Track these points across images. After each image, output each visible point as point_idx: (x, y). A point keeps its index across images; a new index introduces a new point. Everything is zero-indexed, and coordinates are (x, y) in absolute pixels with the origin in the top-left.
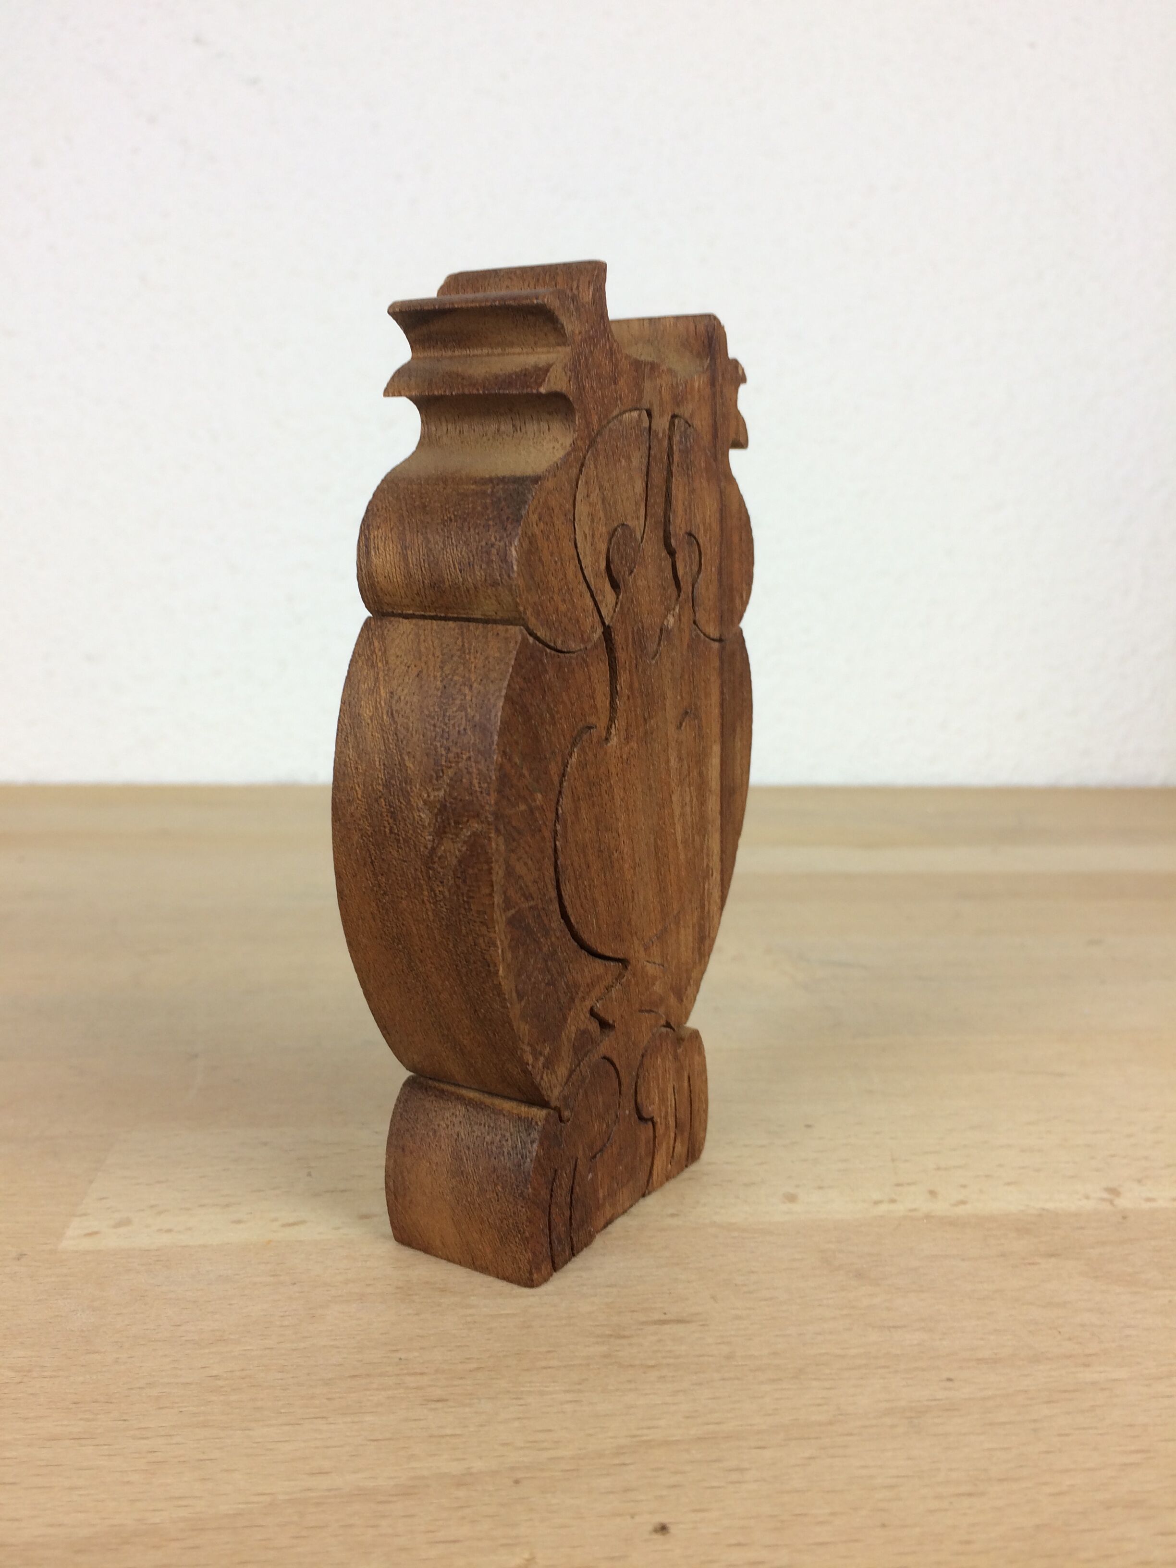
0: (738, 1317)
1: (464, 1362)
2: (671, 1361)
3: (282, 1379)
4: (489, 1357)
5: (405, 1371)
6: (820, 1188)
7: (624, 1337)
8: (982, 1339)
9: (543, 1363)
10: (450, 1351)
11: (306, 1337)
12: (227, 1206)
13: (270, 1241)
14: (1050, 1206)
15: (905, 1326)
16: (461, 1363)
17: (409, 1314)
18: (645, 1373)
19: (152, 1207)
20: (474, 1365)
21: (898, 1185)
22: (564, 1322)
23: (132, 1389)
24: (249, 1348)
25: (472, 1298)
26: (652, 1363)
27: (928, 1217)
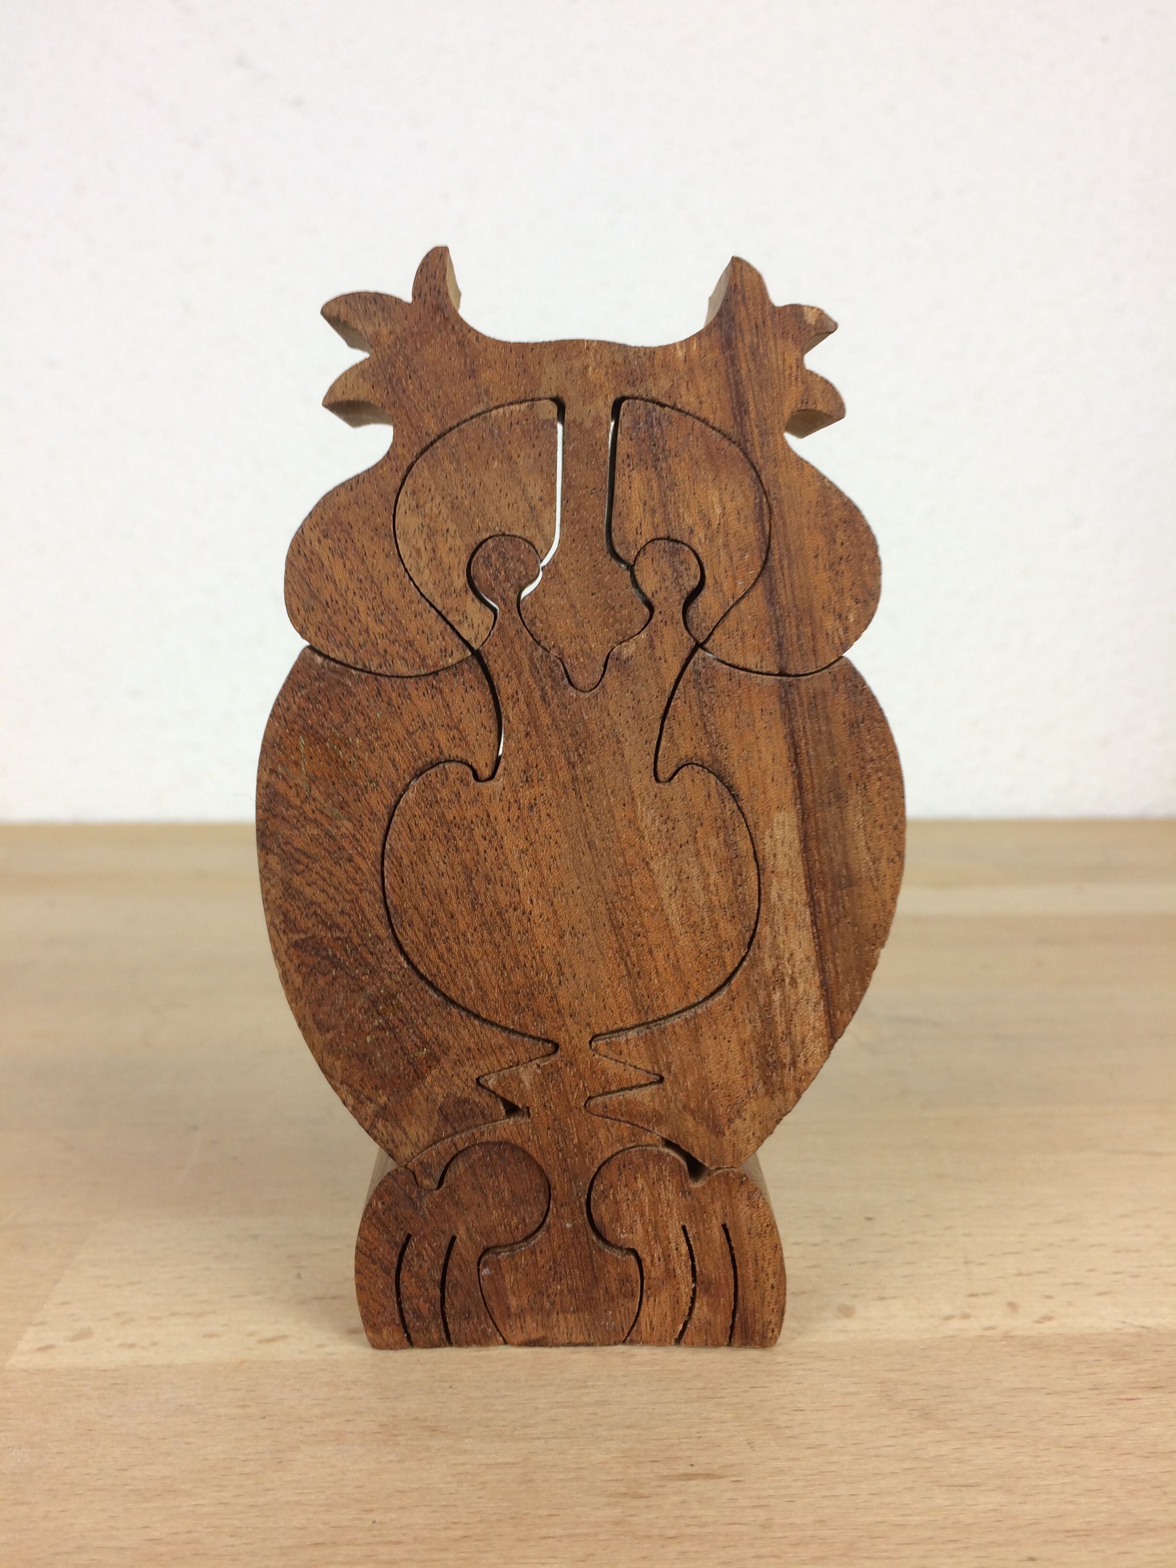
0: (780, 1471)
1: (449, 1528)
2: (696, 1530)
3: (232, 1546)
4: (480, 1522)
5: (378, 1539)
6: (882, 1299)
7: (642, 1497)
8: (1071, 1502)
9: (544, 1532)
10: (434, 1512)
11: (269, 1490)
12: (202, 1314)
13: (243, 1362)
14: (1150, 1322)
15: (977, 1485)
16: (445, 1528)
17: (391, 1461)
18: (663, 1547)
19: (118, 1314)
20: (461, 1533)
21: (972, 1295)
22: (572, 1475)
23: (57, 1554)
24: (199, 1502)
25: (467, 1441)
26: (673, 1533)
27: (1007, 1337)
